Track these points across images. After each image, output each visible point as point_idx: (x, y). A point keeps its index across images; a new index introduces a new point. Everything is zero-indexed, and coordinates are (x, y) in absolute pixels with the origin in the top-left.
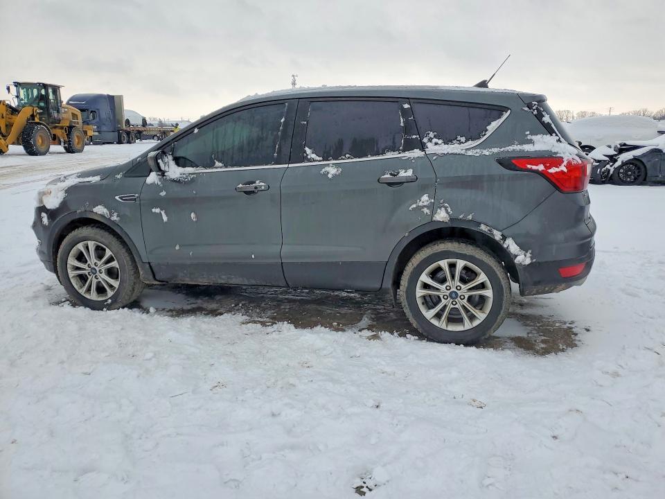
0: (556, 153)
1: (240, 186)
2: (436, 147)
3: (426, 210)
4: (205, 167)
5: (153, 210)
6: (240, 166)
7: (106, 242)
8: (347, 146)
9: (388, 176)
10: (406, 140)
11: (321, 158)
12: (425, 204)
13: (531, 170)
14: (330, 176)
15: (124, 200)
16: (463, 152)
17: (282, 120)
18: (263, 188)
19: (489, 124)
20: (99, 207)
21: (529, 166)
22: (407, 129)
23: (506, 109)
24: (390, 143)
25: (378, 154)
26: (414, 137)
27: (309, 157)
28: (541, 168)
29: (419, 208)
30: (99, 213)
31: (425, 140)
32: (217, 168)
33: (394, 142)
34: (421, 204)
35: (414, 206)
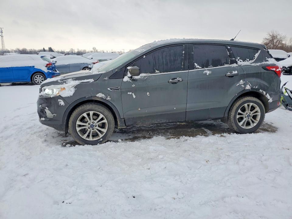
0: (276, 64)
1: (171, 80)
2: (241, 63)
3: (243, 86)
4: (151, 73)
5: (128, 93)
6: (167, 72)
7: (101, 111)
8: (210, 62)
9: (229, 73)
10: (231, 60)
11: (201, 67)
12: (242, 83)
13: (272, 70)
14: (208, 74)
15: (113, 90)
16: (250, 64)
17: (184, 52)
18: (181, 81)
19: (255, 55)
20: (100, 94)
21: (271, 69)
22: (230, 56)
23: (259, 49)
24: (225, 61)
25: (222, 65)
26: (233, 59)
27: (196, 67)
28: (274, 69)
29: (240, 85)
30: (100, 97)
31: (237, 60)
32: (157, 73)
33: (227, 61)
34: (240, 83)
35: (238, 84)
